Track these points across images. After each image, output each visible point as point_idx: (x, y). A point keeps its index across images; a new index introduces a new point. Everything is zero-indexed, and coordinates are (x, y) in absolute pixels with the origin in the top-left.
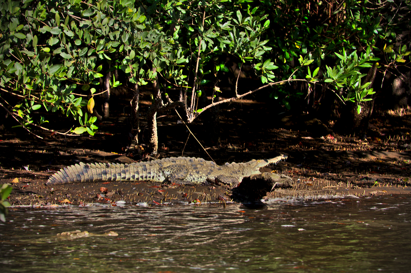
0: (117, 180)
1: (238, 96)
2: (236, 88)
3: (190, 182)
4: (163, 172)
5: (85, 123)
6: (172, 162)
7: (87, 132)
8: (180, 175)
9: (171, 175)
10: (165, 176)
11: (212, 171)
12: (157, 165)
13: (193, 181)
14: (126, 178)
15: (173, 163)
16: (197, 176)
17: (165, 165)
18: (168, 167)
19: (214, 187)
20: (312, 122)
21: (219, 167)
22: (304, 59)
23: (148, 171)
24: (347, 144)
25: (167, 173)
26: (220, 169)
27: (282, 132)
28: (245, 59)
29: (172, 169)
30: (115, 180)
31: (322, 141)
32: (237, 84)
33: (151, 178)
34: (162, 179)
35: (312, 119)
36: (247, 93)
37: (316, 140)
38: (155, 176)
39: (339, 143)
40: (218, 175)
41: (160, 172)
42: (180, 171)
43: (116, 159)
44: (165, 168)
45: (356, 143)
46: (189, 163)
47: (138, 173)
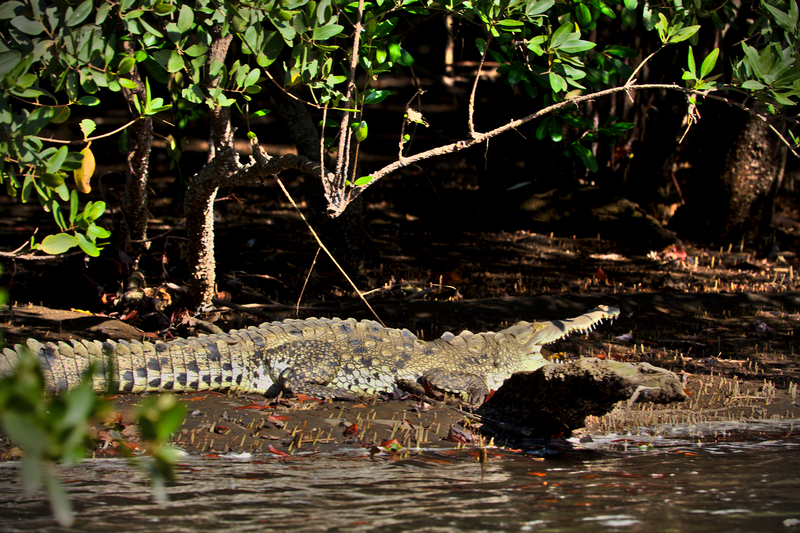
0: (135, 389)
1: (478, 137)
2: (471, 111)
3: (345, 391)
4: (267, 362)
5: (72, 220)
6: (293, 332)
7: (78, 248)
8: (318, 371)
9: (292, 371)
10: (272, 376)
11: (406, 357)
12: (249, 343)
13: (354, 388)
14: (163, 384)
15: (295, 337)
16: (365, 371)
17: (273, 342)
18: (280, 348)
19: (426, 405)
20: (614, 209)
21: (424, 345)
22: (670, 25)
23: (223, 362)
24: (730, 272)
25: (279, 366)
26: (428, 352)
27: (528, 240)
28: (498, 28)
29: (292, 354)
30: (129, 388)
31: (654, 265)
32: (472, 100)
33: (234, 382)
34: (265, 384)
35: (614, 201)
36: (502, 129)
37: (638, 263)
38: (245, 375)
39: (707, 270)
40: (426, 368)
41: (257, 364)
42: (317, 358)
43: (94, 328)
44: (272, 351)
45: (757, 269)
46: (342, 336)
47: (194, 366)
